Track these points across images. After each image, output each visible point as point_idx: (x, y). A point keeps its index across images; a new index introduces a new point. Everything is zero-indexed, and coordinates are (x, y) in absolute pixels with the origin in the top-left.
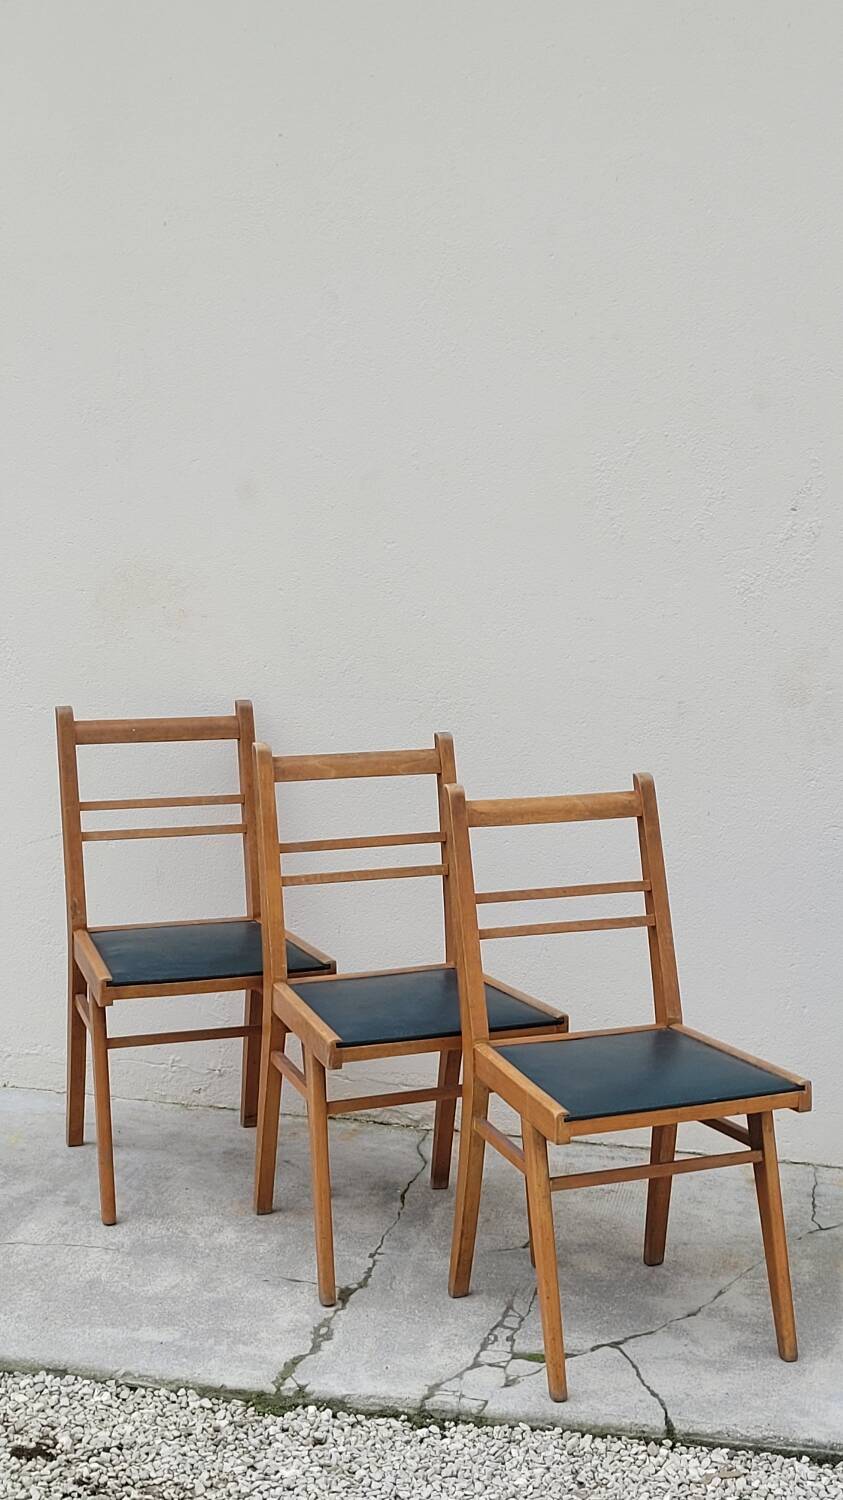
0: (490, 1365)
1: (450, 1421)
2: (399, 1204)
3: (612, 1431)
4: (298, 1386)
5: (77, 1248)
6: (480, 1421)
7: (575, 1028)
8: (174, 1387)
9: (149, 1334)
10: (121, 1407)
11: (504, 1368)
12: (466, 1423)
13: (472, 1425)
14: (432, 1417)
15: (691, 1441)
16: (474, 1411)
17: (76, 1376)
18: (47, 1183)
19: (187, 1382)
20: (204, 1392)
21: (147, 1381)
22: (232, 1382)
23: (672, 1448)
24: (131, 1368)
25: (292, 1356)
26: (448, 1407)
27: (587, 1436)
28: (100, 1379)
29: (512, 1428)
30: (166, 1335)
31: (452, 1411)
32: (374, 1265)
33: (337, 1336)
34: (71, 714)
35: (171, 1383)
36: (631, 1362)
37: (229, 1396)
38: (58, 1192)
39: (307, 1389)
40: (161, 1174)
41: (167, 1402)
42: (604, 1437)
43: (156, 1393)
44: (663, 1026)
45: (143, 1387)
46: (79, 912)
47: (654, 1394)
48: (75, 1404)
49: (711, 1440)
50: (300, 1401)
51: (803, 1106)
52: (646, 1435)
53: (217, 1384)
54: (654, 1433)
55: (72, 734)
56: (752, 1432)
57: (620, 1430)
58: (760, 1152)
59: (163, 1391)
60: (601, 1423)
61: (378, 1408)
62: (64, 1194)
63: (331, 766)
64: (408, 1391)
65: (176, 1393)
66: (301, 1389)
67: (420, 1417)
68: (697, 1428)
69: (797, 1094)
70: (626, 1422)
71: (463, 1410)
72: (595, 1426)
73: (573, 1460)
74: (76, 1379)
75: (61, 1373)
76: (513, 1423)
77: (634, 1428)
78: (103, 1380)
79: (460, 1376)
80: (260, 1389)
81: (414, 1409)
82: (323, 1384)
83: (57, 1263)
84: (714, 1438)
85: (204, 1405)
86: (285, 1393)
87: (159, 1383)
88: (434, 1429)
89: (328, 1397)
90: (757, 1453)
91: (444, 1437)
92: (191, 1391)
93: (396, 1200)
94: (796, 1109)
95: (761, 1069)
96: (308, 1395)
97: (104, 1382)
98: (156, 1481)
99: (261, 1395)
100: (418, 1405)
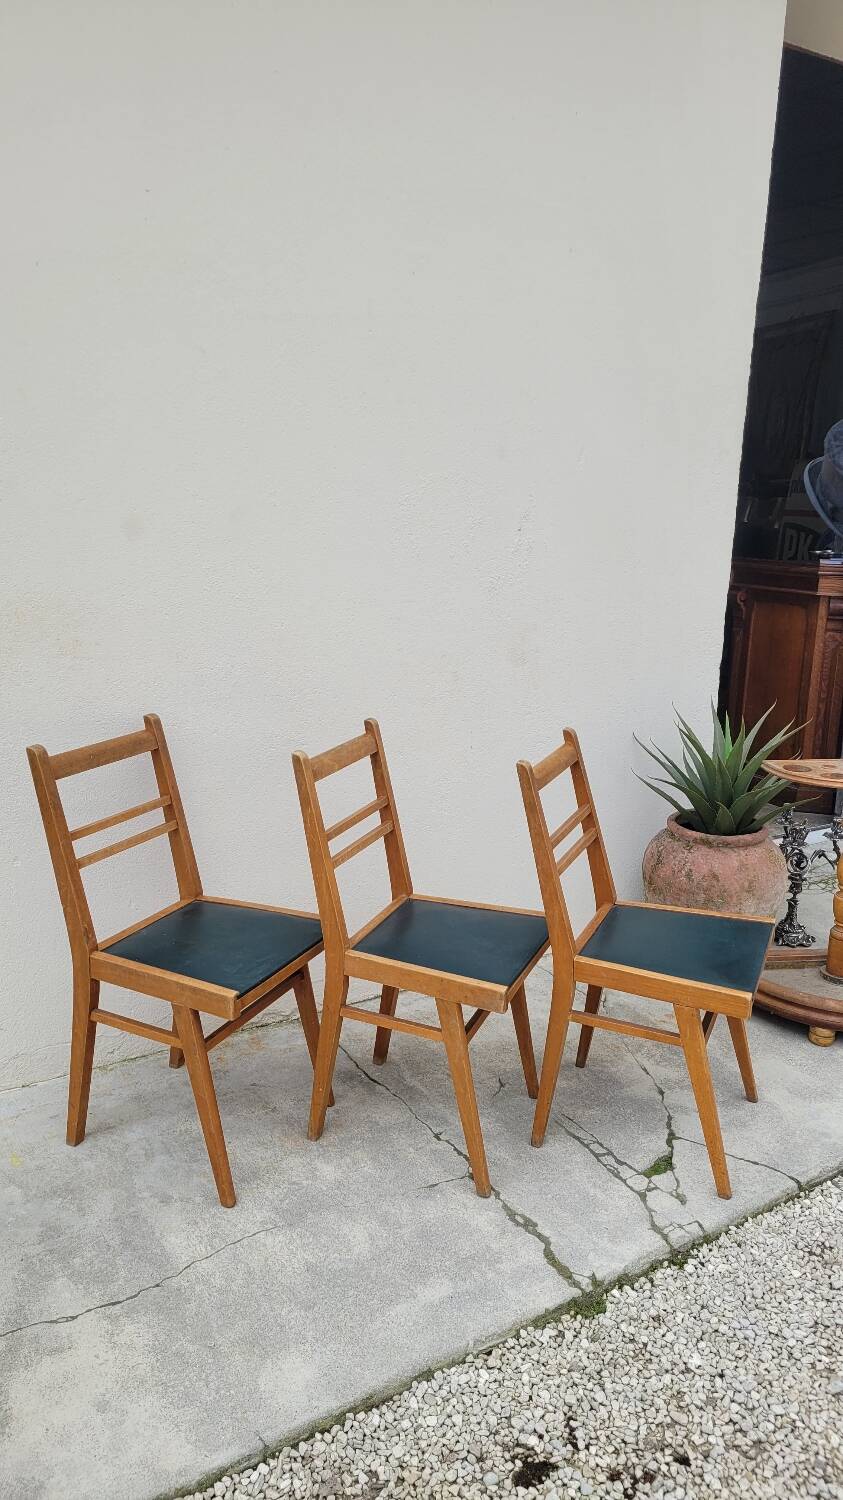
0: (647, 1190)
1: (693, 1249)
3: (773, 1203)
4: (589, 1278)
5: (245, 1242)
6: (709, 1239)
8: (514, 1333)
9: (428, 1294)
11: (657, 1188)
12: (701, 1245)
13: (706, 1245)
14: (682, 1253)
15: (811, 1186)
16: (701, 1233)
17: (440, 1369)
19: (519, 1322)
20: (540, 1322)
22: (548, 1303)
23: (806, 1196)
25: (541, 1254)
26: (687, 1240)
27: (765, 1214)
29: (727, 1233)
30: (442, 1287)
31: (690, 1241)
32: (452, 1146)
33: (535, 1219)
35: (510, 1330)
37: (555, 1315)
39: (599, 1276)
42: (771, 1210)
43: (507, 1346)
45: (495, 1347)
47: (756, 1163)
50: (603, 1290)
52: (789, 1196)
53: (542, 1311)
54: (793, 1192)
55: (46, 771)
56: (832, 1163)
57: (777, 1200)
59: (513, 1342)
60: (764, 1201)
61: (647, 1266)
66: (593, 1279)
67: (678, 1258)
68: (808, 1176)
70: (776, 1193)
71: (694, 1236)
72: (763, 1206)
74: (443, 1372)
75: (427, 1375)
76: (725, 1229)
77: (783, 1194)
78: (460, 1359)
80: (571, 1297)
81: (667, 1253)
84: (820, 1177)
85: (549, 1335)
86: (587, 1290)
89: (616, 1276)
92: (529, 1329)
96: (602, 1282)
97: (465, 1361)
99: (573, 1301)
100: (668, 1249)
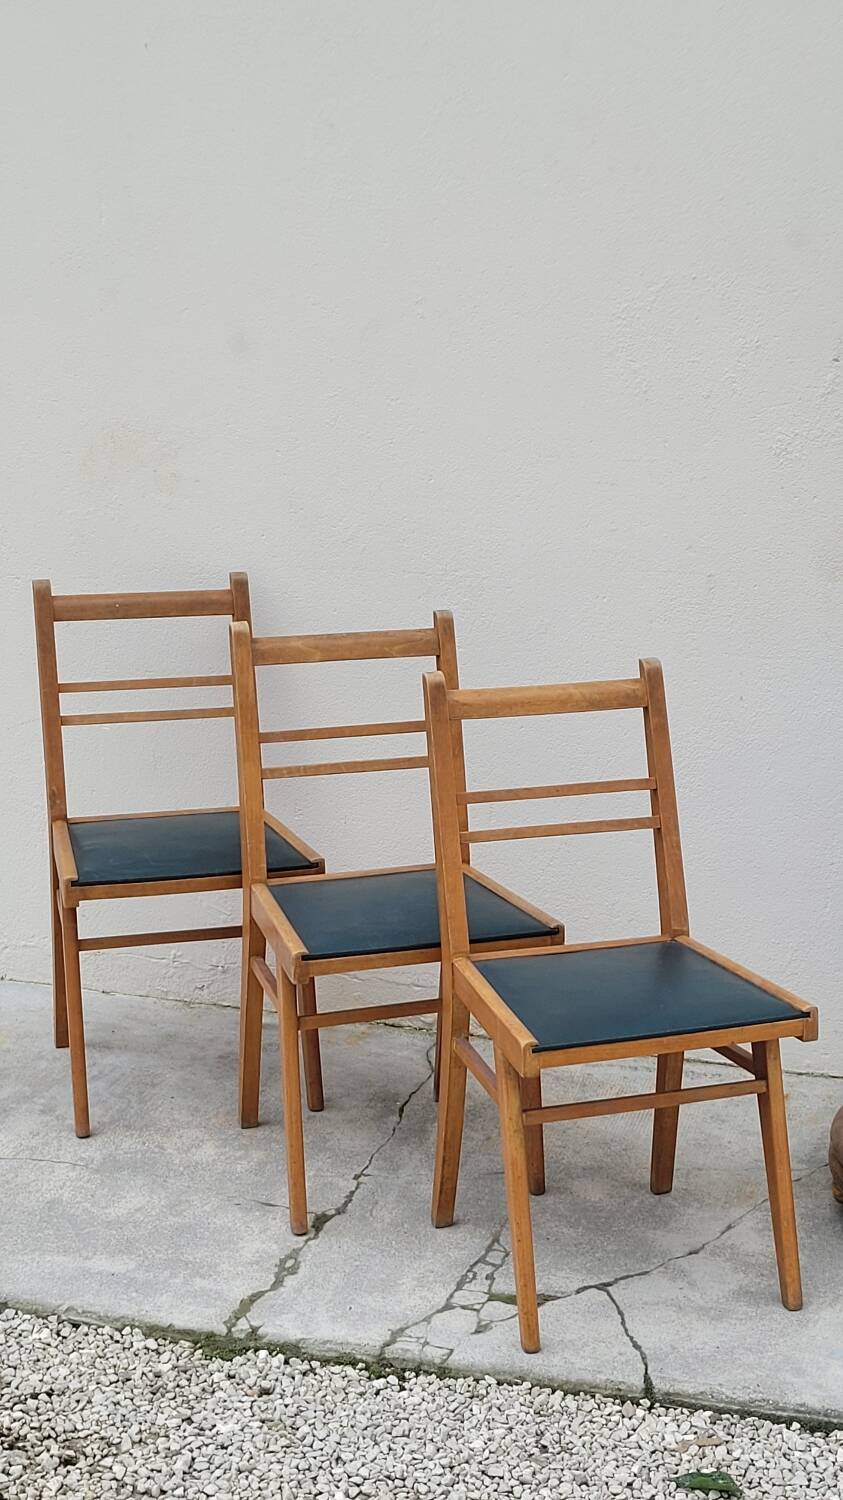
0: (463, 1307)
1: (411, 1370)
2: (396, 1118)
3: (586, 1388)
4: (251, 1326)
5: (42, 1163)
6: (443, 1372)
7: (571, 939)
8: (119, 1325)
9: (101, 1263)
10: (61, 1347)
11: (478, 1311)
12: (428, 1374)
13: (434, 1376)
14: (392, 1366)
15: (671, 1401)
16: (437, 1361)
17: (17, 1310)
18: (27, 1088)
19: (133, 1320)
20: (150, 1331)
21: (91, 1317)
22: (181, 1322)
23: (650, 1409)
24: (75, 1303)
25: (250, 1293)
26: (409, 1355)
27: (558, 1392)
28: (41, 1314)
29: (477, 1380)
30: (121, 1265)
31: (413, 1360)
32: (357, 1188)
33: (302, 1271)
34: (48, 589)
35: (117, 1320)
36: (618, 1307)
37: (176, 1336)
38: (35, 1099)
39: (260, 1332)
40: (149, 1080)
41: (109, 1341)
42: (576, 1394)
43: (100, 1330)
44: (668, 939)
45: (86, 1324)
46: (58, 802)
47: (636, 1346)
48: (12, 1341)
49: (693, 1401)
50: (252, 1344)
51: (808, 1034)
52: (622, 1393)
53: (165, 1323)
54: (632, 1392)
55: (50, 610)
56: (739, 1393)
57: (594, 1387)
58: (763, 1083)
59: (107, 1330)
60: (573, 1378)
61: (334, 1354)
62: (42, 1101)
63: (316, 648)
64: (368, 1338)
65: (120, 1331)
66: (254, 1330)
67: (379, 1366)
68: (678, 1388)
69: (803, 1022)
70: (601, 1378)
71: (425, 1359)
72: (567, 1383)
73: (539, 1420)
74: (16, 1314)
76: (478, 1375)
77: (610, 1385)
78: (44, 1315)
79: (428, 1319)
80: (210, 1330)
81: (374, 1356)
82: (278, 1325)
83: (19, 1179)
84: (697, 1399)
85: (148, 1346)
86: (236, 1335)
87: (104, 1320)
88: (393, 1379)
89: (282, 1341)
90: (743, 1418)
91: (403, 1389)
92: (137, 1330)
93: (393, 1113)
94: (800, 1038)
95: (765, 991)
96: (261, 1338)
97: (46, 1318)
98: (81, 1434)
99: (210, 1336)
100: (378, 1353)
